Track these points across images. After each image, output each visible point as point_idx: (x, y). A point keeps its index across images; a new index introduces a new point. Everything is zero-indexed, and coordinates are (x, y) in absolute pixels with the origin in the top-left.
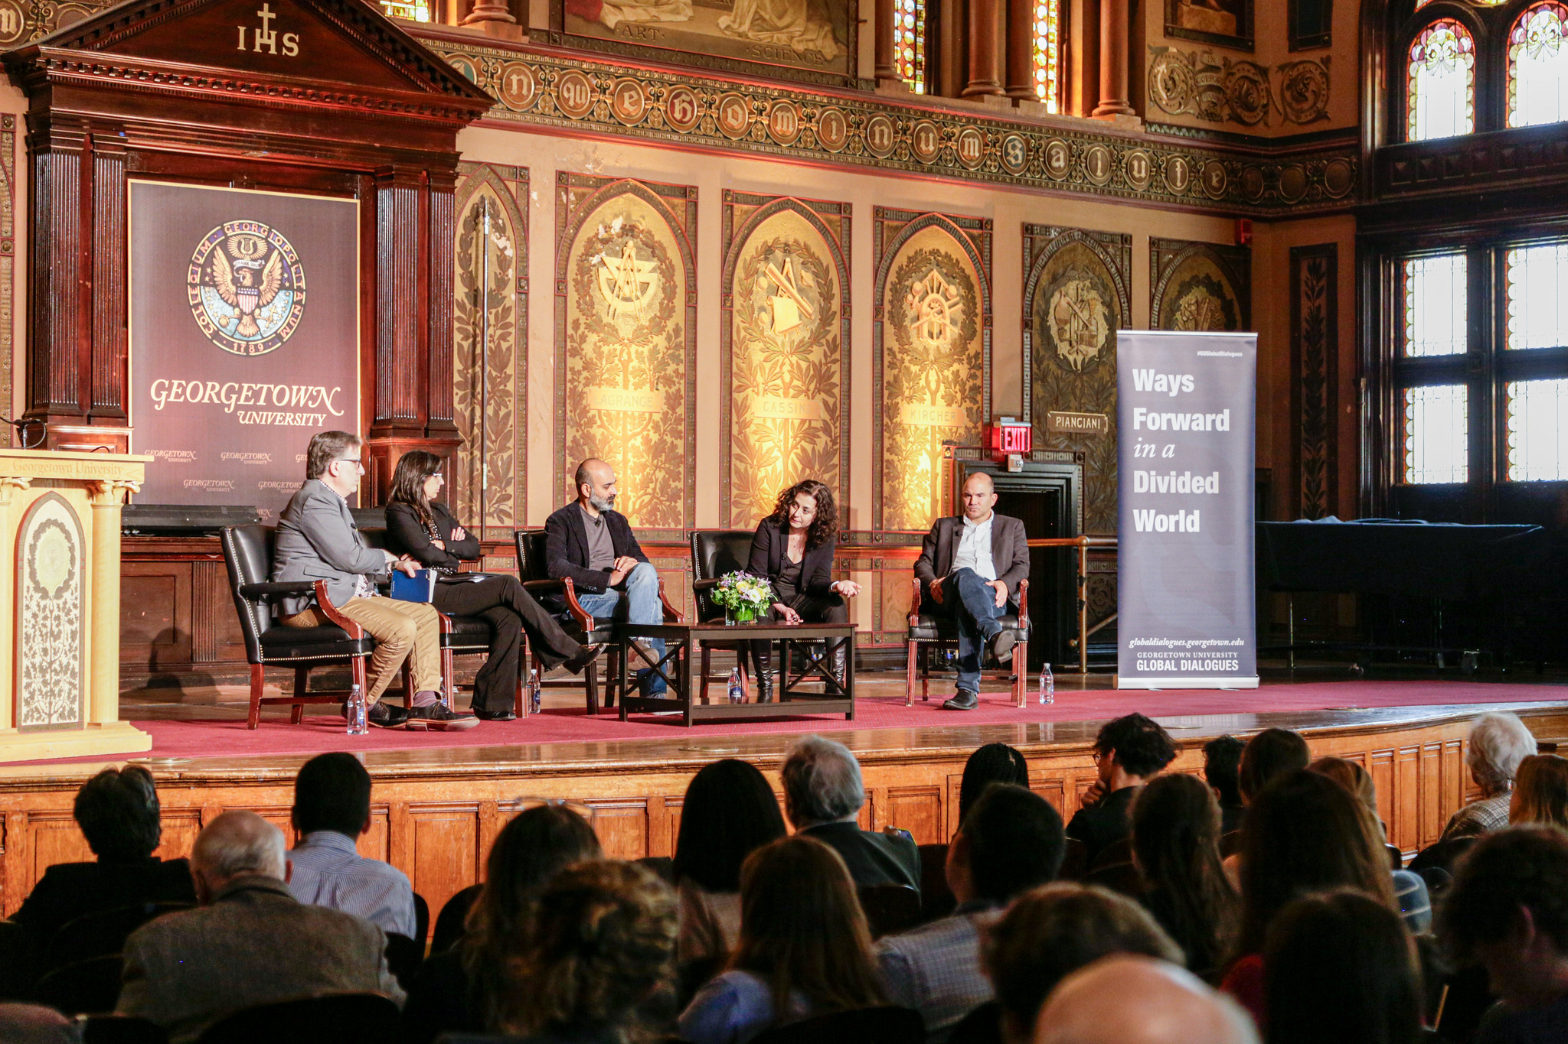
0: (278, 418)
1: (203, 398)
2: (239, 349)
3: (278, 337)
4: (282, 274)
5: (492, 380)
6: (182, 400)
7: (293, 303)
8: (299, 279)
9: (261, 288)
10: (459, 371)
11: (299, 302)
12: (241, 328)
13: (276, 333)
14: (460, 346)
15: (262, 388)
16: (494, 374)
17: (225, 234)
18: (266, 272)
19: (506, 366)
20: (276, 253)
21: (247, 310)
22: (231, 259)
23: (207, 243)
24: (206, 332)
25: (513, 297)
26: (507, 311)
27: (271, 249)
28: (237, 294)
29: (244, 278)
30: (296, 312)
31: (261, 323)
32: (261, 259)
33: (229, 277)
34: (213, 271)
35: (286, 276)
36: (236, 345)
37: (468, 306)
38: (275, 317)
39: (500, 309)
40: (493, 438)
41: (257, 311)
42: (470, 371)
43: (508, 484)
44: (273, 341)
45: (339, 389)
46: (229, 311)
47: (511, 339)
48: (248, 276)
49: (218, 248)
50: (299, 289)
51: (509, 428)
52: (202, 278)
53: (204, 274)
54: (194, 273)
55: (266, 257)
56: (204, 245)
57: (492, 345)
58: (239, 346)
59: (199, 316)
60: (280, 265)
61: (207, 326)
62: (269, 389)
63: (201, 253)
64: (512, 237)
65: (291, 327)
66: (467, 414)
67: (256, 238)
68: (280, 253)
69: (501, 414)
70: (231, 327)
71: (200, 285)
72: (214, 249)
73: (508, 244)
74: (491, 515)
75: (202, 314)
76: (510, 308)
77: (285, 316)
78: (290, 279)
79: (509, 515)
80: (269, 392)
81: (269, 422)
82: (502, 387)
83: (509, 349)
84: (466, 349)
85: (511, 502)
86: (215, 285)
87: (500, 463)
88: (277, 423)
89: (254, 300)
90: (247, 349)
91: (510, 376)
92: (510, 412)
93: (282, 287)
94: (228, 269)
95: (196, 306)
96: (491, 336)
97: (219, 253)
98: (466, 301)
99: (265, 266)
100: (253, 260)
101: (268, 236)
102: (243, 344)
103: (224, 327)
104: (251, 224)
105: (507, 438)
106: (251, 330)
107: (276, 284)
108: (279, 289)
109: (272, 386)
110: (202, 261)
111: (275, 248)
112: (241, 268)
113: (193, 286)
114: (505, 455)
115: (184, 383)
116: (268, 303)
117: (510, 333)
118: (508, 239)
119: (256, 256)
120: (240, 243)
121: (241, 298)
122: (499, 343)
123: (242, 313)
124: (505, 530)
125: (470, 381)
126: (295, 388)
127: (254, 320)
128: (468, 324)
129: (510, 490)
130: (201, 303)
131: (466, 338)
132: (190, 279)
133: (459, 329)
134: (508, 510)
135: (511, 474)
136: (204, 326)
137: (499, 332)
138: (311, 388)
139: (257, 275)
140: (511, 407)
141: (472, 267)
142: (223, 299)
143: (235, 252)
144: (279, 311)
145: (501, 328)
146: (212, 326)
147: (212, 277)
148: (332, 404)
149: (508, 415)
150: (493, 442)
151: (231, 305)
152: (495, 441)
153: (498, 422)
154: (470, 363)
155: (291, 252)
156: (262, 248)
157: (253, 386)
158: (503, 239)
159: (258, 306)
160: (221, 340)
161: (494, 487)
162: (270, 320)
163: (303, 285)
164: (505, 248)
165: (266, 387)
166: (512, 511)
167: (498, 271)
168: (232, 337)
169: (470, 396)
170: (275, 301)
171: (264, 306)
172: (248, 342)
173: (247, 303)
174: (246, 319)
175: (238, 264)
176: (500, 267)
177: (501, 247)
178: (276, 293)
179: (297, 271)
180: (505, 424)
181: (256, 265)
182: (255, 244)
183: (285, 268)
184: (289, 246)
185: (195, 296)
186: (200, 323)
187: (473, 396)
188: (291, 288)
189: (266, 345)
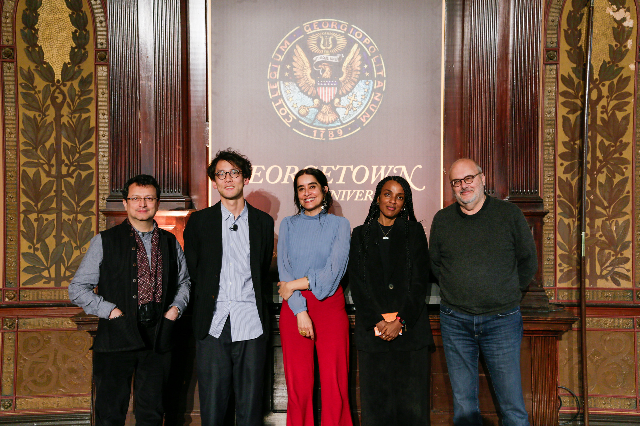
0: (358, 195)
1: (282, 179)
2: (318, 135)
3: (357, 122)
4: (361, 66)
5: (604, 149)
6: (261, 182)
7: (373, 90)
8: (379, 69)
9: (341, 79)
10: (564, 143)
11: (379, 90)
12: (320, 117)
13: (355, 118)
14: (565, 119)
15: (341, 170)
16: (607, 143)
17: (305, 33)
18: (345, 64)
19: (622, 134)
20: (355, 47)
21: (326, 99)
22: (310, 55)
23: (287, 42)
24: (285, 121)
25: (632, 67)
26: (624, 81)
27: (350, 43)
28: (316, 87)
29: (324, 71)
30: (376, 99)
31: (341, 111)
32: (340, 52)
33: (309, 71)
34: (293, 67)
35: (366, 66)
36: (315, 132)
37: (576, 81)
38: (355, 104)
39: (615, 81)
40: (606, 204)
41: (337, 100)
42: (578, 142)
43: (625, 247)
44: (353, 127)
45: (420, 167)
46: (308, 102)
47: (629, 109)
48: (328, 69)
49: (298, 47)
50: (380, 78)
51: (625, 194)
52: (282, 75)
53: (283, 70)
54: (274, 70)
55: (346, 51)
56: (283, 44)
57: (605, 116)
58: (319, 132)
59: (279, 107)
60: (359, 57)
61: (287, 117)
62: (348, 170)
63: (280, 52)
64: (633, 7)
65: (370, 112)
66: (574, 183)
67: (334, 34)
68: (360, 46)
69: (616, 181)
70: (311, 116)
71: (280, 80)
72: (294, 47)
73: (628, 15)
74: (602, 277)
75: (281, 106)
76: (628, 79)
77: (365, 103)
78: (370, 69)
79: (626, 278)
80: (349, 172)
81: (348, 198)
82: (617, 155)
83: (626, 118)
84: (573, 122)
85: (629, 265)
86: (296, 80)
87: (614, 228)
88: (356, 199)
89: (332, 91)
90: (326, 134)
91: (628, 144)
92: (627, 179)
93: (362, 77)
94: (308, 64)
95: (276, 100)
96: (603, 107)
97: (299, 50)
98: (573, 76)
99: (344, 59)
100: (331, 54)
101: (348, 31)
102: (323, 130)
103: (304, 116)
104: (330, 22)
105: (624, 203)
106: (331, 117)
107: (355, 75)
108: (359, 80)
109: (351, 167)
110: (281, 58)
111: (355, 42)
112: (320, 63)
113: (273, 82)
114: (621, 221)
115: (263, 167)
116: (348, 93)
117: (629, 103)
118: (628, 10)
119: (336, 50)
120: (319, 41)
121: (321, 91)
122: (613, 114)
123: (322, 103)
124: (621, 292)
125: (577, 152)
126: (375, 168)
127: (333, 109)
128: (576, 97)
129: (628, 253)
130: (281, 96)
131: (573, 111)
132: (269, 75)
133: (564, 104)
134: (625, 272)
135: (629, 238)
136: (284, 117)
137: (613, 103)
138: (391, 167)
139: (336, 68)
140: (628, 173)
141: (582, 42)
142: (302, 91)
143: (314, 48)
144: (359, 99)
145: (616, 99)
146: (291, 116)
147: (291, 72)
148: (412, 181)
149: (625, 181)
150: (605, 208)
151: (309, 96)
152: (609, 207)
153: (612, 189)
154: (577, 134)
155: (371, 44)
156: (341, 42)
157: (333, 167)
158: (622, 11)
159: (338, 96)
160: (300, 127)
161: (607, 251)
162: (350, 107)
163: (384, 73)
164: (624, 19)
165: (345, 168)
166: (630, 274)
167: (614, 43)
168: (312, 125)
169: (577, 166)
170: (355, 90)
171: (344, 95)
172: (327, 128)
173: (326, 94)
174: (325, 108)
175: (317, 59)
176: (617, 38)
177: (618, 18)
178: (356, 83)
179: (378, 61)
180: (621, 191)
181: (335, 59)
182: (334, 41)
183: (365, 59)
184: (369, 39)
185: (274, 91)
186: (280, 114)
187: (581, 164)
188: (371, 77)
189: (345, 131)
